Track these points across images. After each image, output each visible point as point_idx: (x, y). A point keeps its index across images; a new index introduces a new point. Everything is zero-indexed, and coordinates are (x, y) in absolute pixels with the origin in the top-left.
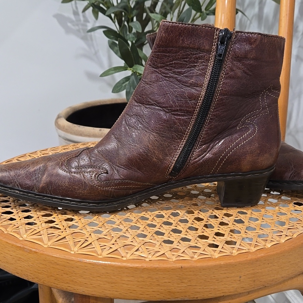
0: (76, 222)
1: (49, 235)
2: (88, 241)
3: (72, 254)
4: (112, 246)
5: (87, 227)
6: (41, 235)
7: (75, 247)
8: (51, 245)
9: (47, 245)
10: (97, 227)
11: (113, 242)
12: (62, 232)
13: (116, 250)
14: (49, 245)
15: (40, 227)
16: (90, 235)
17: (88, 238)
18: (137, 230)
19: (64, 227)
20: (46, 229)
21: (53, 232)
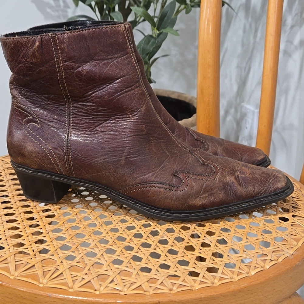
0: (47, 245)
1: (17, 263)
2: (59, 270)
3: (41, 287)
4: (85, 277)
5: (59, 251)
6: (8, 263)
7: (44, 278)
8: (17, 276)
9: (13, 276)
10: (70, 251)
11: (86, 271)
12: (31, 259)
13: (89, 281)
14: (16, 276)
15: (7, 253)
16: (62, 262)
17: (59, 266)
18: (113, 254)
19: (33, 251)
20: (15, 254)
21: (21, 259)
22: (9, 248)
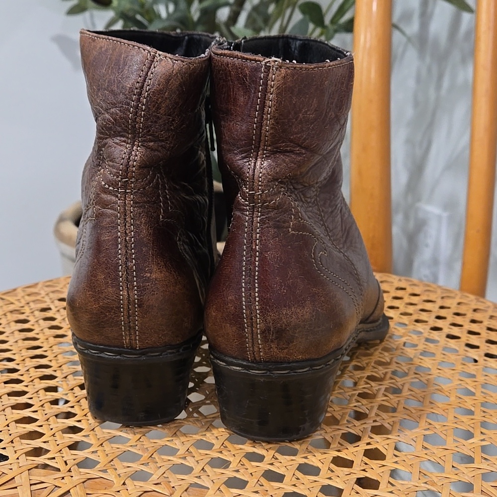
0: (93, 452)
1: (34, 487)
5: (117, 463)
6: (16, 488)
10: (139, 462)
15: (15, 467)
16: (124, 484)
17: (119, 491)
18: (224, 468)
19: (66, 464)
20: (29, 470)
21: (43, 479)
22: (18, 459)
